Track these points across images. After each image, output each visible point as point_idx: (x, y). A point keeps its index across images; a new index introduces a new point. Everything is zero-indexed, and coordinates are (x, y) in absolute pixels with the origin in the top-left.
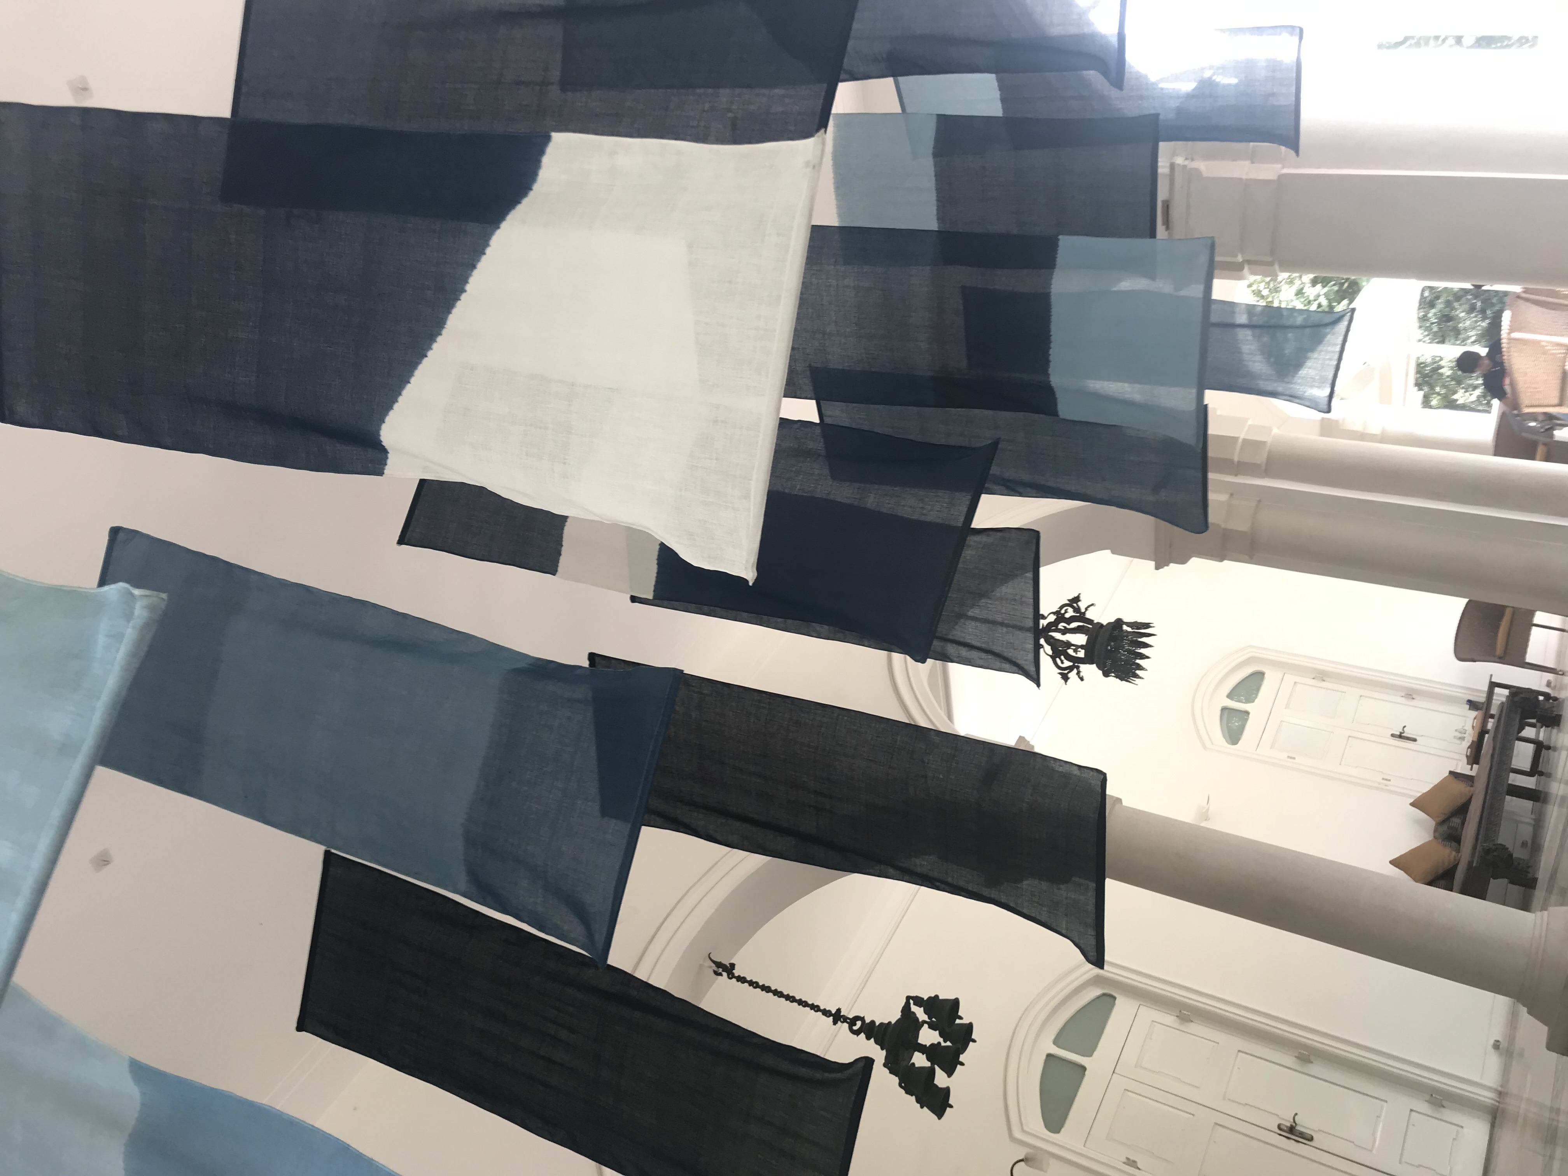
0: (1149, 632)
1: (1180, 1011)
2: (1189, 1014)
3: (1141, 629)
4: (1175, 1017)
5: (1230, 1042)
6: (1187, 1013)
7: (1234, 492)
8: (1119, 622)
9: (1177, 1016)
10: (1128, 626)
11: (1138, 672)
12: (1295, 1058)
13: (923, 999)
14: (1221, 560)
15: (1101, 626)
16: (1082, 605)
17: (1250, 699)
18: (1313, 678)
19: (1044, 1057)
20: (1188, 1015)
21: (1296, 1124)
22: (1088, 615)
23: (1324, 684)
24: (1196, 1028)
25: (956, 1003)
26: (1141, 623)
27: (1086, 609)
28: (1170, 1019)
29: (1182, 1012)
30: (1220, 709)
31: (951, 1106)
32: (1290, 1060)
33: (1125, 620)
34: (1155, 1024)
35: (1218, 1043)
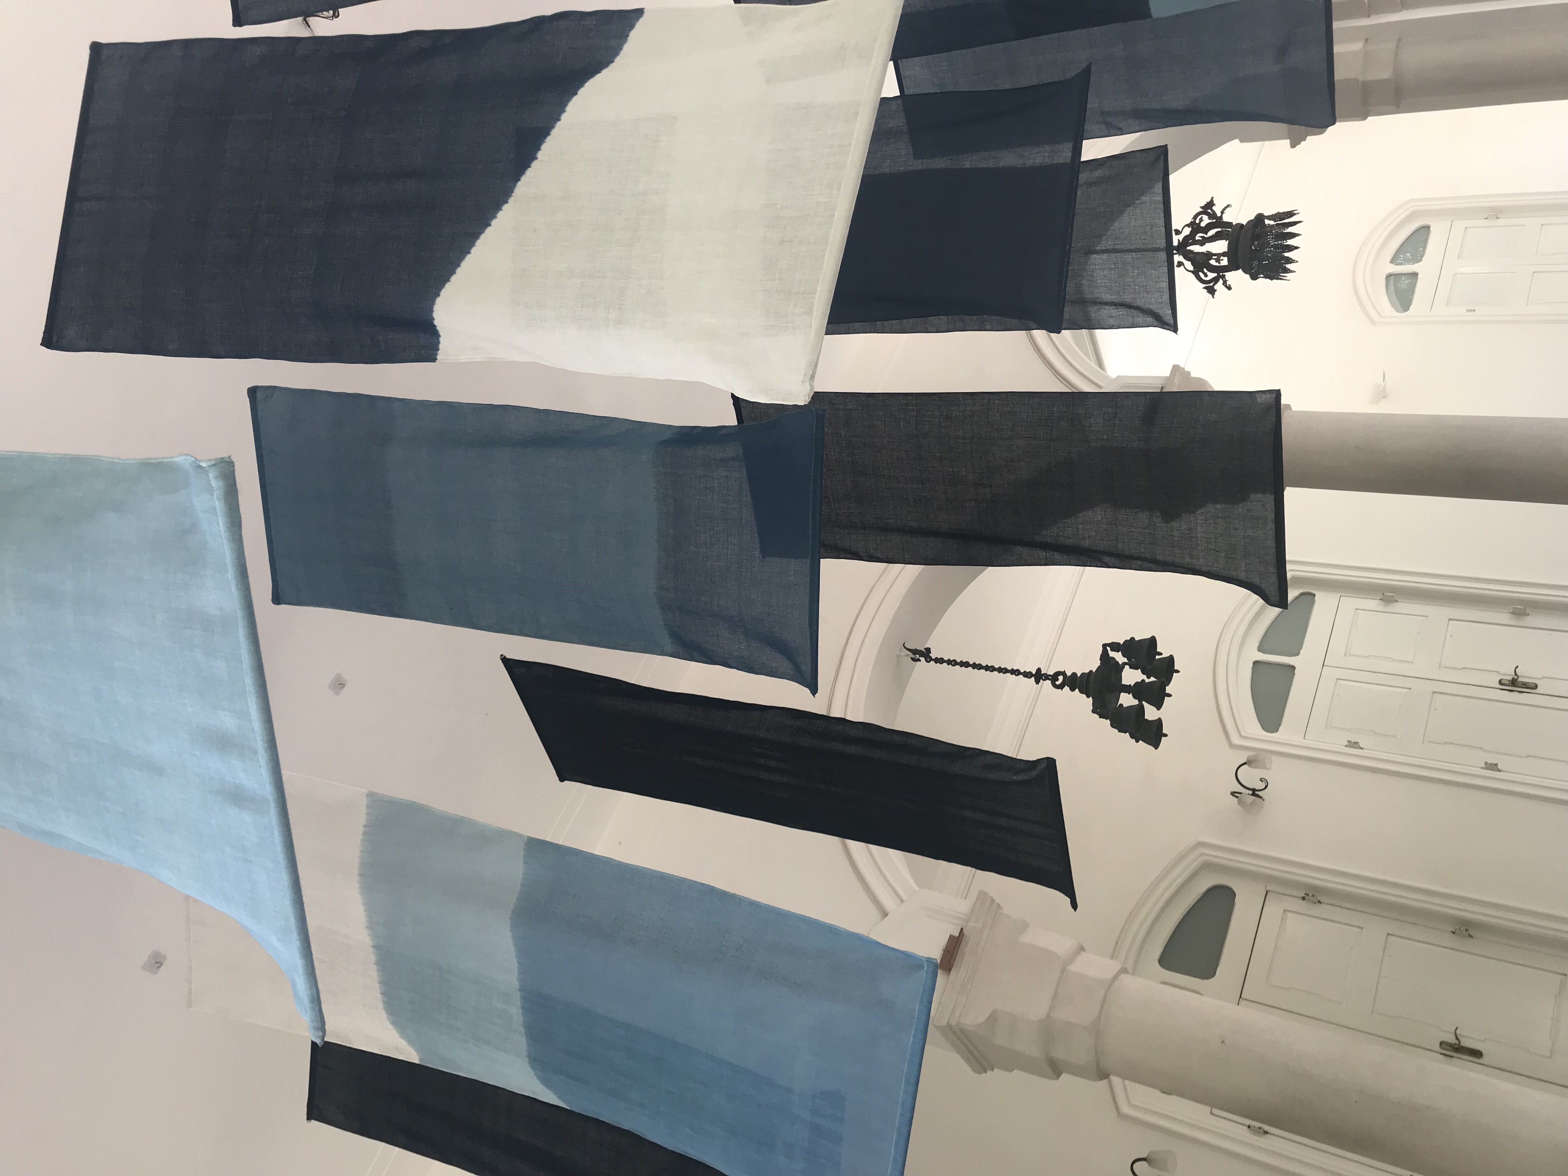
0: (1293, 221)
1: (1383, 594)
2: (1393, 594)
3: (1284, 220)
4: (1380, 601)
5: (1439, 613)
6: (1391, 594)
7: (1369, 36)
8: (1260, 218)
9: (1380, 599)
10: (1270, 220)
11: (1288, 266)
12: (1510, 615)
13: (1120, 643)
14: (1365, 118)
15: (1241, 226)
16: (1217, 209)
17: (1417, 258)
18: (1486, 219)
19: (1251, 665)
20: (1392, 596)
21: (1518, 677)
22: (1226, 218)
23: (1500, 222)
24: (1403, 607)
25: (1153, 641)
26: (1284, 213)
27: (1222, 212)
28: (1373, 604)
29: (1385, 594)
30: (1385, 277)
31: (1166, 735)
32: (1504, 617)
33: (1266, 214)
34: (1358, 611)
35: (1427, 617)
